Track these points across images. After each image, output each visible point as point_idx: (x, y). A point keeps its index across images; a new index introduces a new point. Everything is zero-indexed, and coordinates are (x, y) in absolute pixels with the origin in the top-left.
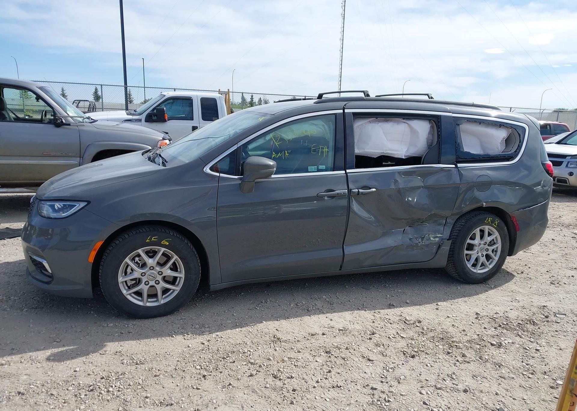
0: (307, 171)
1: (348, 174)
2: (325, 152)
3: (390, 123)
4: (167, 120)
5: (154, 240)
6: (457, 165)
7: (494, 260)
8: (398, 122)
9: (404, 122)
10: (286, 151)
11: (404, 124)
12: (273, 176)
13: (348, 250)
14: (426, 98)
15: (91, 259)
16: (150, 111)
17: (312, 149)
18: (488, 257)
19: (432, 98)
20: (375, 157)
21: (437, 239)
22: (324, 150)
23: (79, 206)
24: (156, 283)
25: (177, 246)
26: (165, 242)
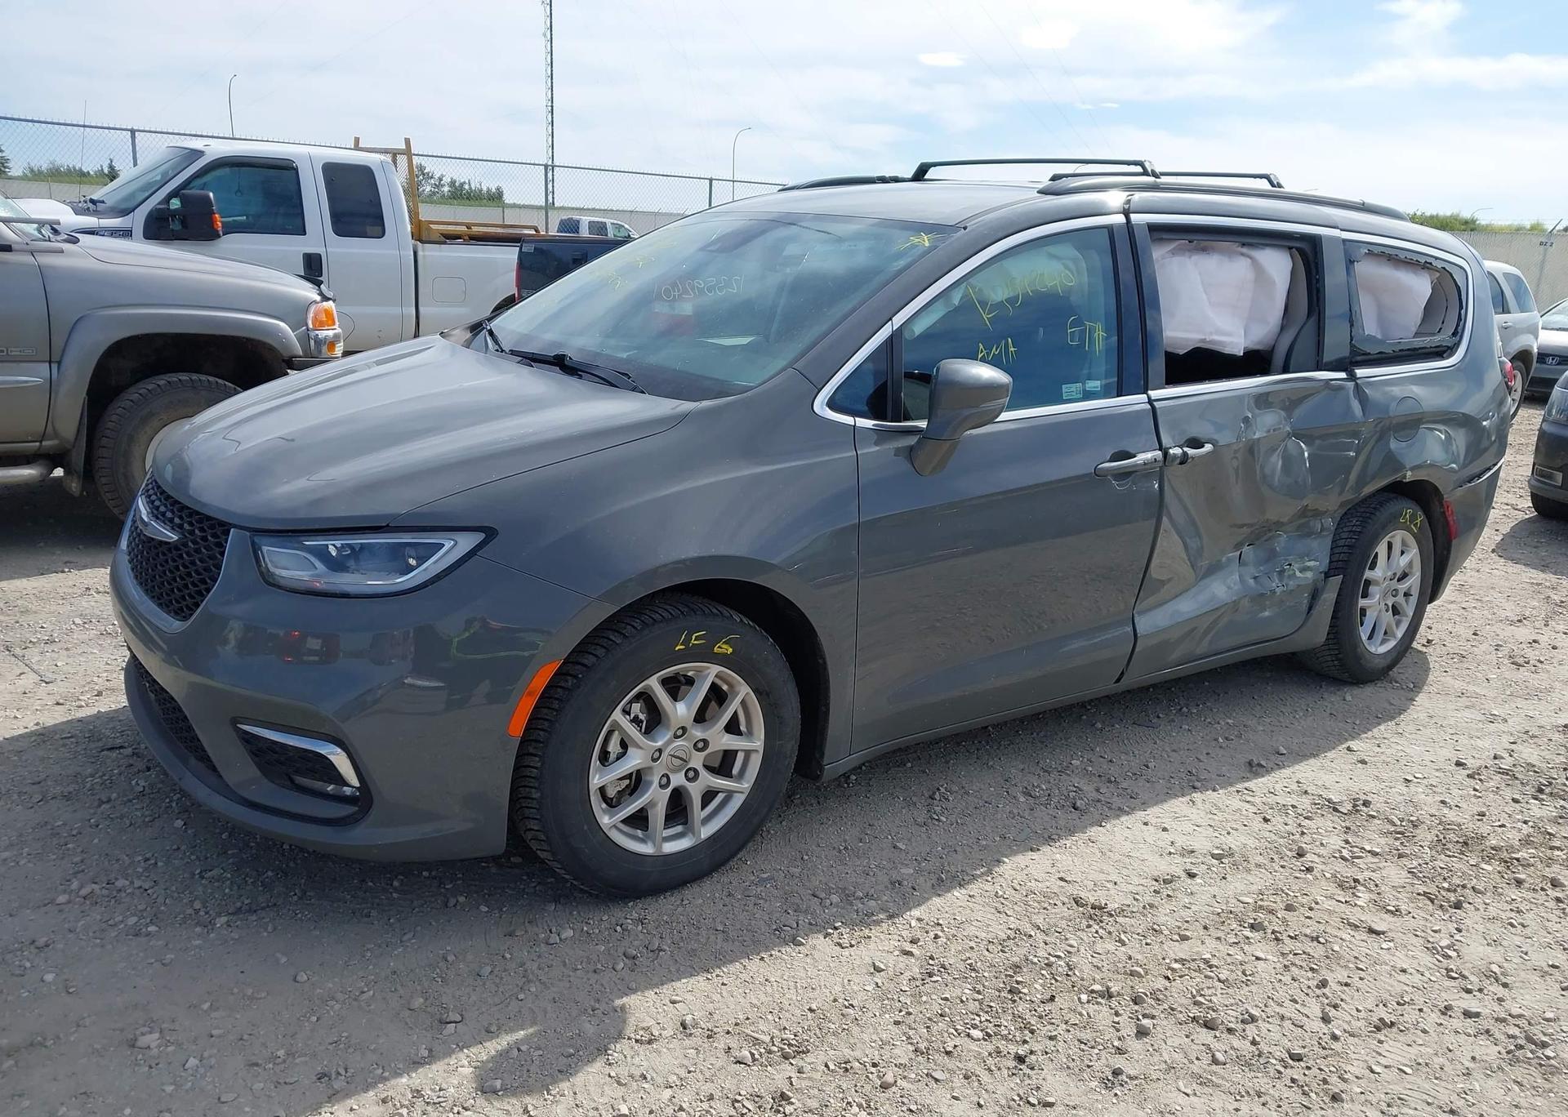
0: (1060, 400)
1: (1155, 403)
2: (1099, 338)
3: (1214, 257)
4: (221, 233)
5: (695, 642)
6: (1355, 373)
7: (1404, 618)
8: (1230, 254)
9: (1243, 254)
10: (1010, 340)
11: (1242, 257)
12: (1004, 416)
13: (1144, 624)
14: (1264, 185)
15: (518, 727)
16: (159, 204)
17: (1069, 331)
18: (1396, 611)
19: (1279, 186)
20: (1182, 352)
21: (1309, 575)
22: (1096, 334)
23: (455, 547)
24: (688, 779)
25: (754, 656)
26: (724, 646)
